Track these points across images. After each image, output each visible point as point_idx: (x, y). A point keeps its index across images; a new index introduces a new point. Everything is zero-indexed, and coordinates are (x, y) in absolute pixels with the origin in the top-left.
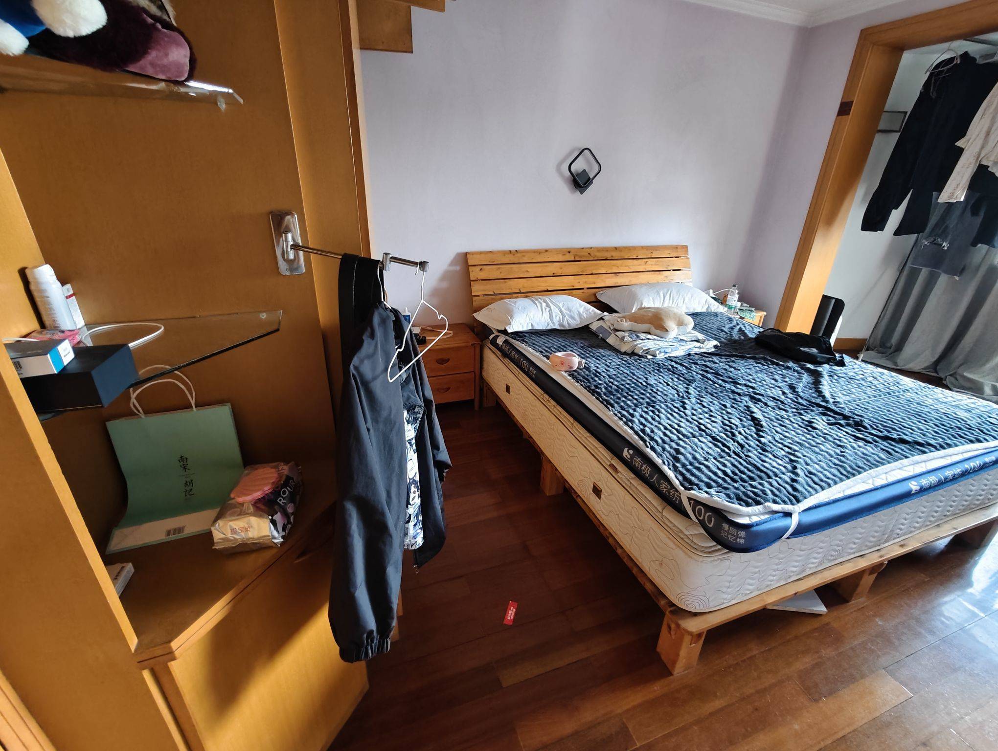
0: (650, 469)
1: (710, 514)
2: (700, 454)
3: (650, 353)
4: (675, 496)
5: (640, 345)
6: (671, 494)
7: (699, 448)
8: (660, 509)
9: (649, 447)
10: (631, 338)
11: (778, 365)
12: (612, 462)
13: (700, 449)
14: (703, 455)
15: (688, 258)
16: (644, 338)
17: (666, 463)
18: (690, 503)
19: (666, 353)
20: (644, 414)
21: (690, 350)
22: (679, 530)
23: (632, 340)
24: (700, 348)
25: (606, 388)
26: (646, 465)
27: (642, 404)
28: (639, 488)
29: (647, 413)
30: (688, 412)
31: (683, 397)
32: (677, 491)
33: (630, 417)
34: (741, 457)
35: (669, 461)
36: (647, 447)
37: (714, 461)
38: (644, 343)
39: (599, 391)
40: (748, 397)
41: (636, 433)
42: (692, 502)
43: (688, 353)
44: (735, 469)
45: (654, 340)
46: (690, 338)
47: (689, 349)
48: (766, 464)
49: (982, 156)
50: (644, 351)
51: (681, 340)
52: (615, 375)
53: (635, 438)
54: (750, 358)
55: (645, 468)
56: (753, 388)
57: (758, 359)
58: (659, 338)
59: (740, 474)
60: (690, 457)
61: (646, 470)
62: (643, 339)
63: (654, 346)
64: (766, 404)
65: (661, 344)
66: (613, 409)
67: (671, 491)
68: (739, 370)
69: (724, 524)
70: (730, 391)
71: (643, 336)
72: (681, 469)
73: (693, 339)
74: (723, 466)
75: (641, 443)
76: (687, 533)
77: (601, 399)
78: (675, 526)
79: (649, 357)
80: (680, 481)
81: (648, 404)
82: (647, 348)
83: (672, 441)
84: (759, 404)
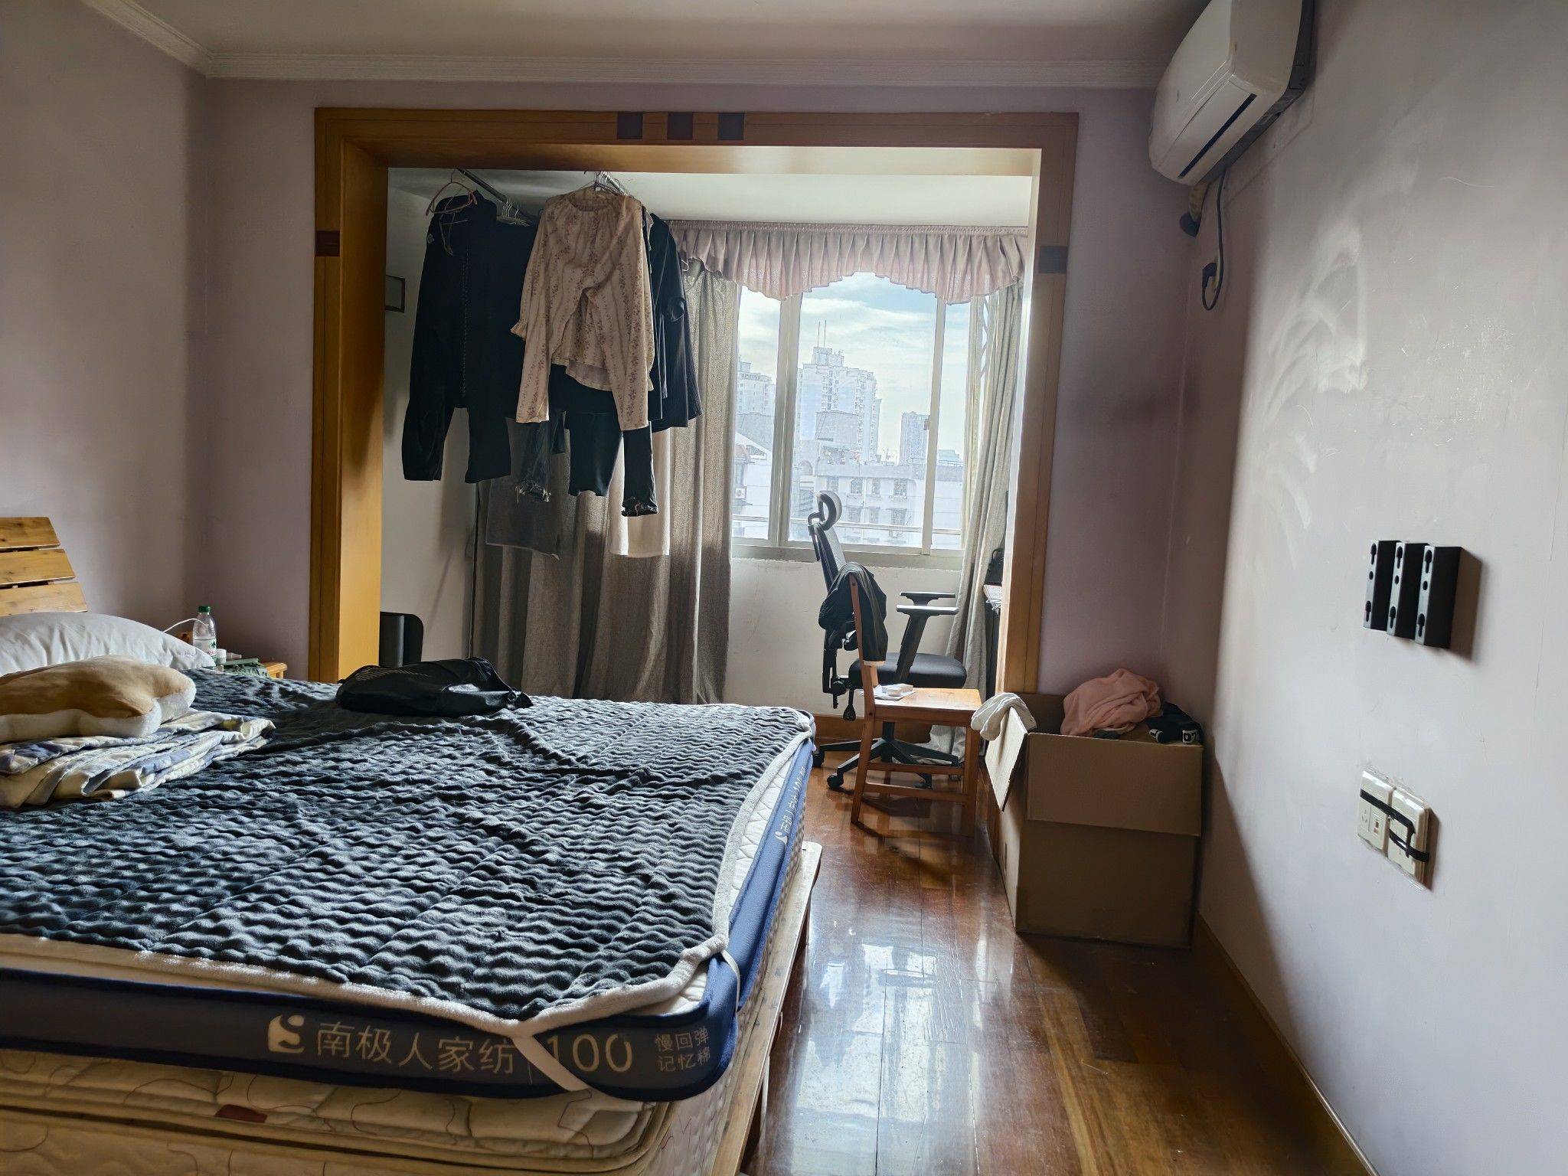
0: (388, 1033)
1: (614, 1037)
2: (474, 934)
3: (115, 782)
4: (500, 1055)
5: (70, 772)
6: (484, 1060)
7: (457, 923)
8: (457, 1129)
9: (345, 977)
10: (32, 756)
11: (427, 732)
12: (224, 1100)
13: (460, 925)
14: (482, 933)
15: (61, 551)
16: (74, 748)
17: (423, 990)
18: (549, 1049)
19: (159, 772)
20: (251, 915)
21: (214, 753)
22: (543, 1147)
23: (36, 761)
24: (234, 742)
25: (61, 903)
26: (368, 1028)
27: (220, 897)
28: (364, 1116)
29: (255, 909)
30: (355, 868)
31: (304, 845)
32: (496, 1038)
33: (218, 938)
34: (553, 903)
35: (425, 982)
36: (340, 981)
37: (511, 933)
38: (82, 760)
39: (45, 915)
40: (437, 799)
41: (276, 965)
42: (554, 1040)
43: (211, 762)
44: (567, 927)
45: (106, 746)
46: (200, 722)
47: (211, 750)
48: (602, 893)
49: (552, 351)
50: (93, 781)
51: (182, 733)
52: (56, 861)
53: (285, 980)
54: (362, 735)
55: (368, 1039)
56: (428, 782)
57: (380, 732)
58: (119, 741)
59: (587, 932)
60: (459, 950)
61: (375, 1043)
62: (71, 753)
63: (117, 762)
64: (481, 800)
65: (132, 752)
66: (146, 941)
67: (482, 1051)
68: (365, 761)
69: (658, 1040)
70: (391, 800)
71: (68, 744)
72: (468, 985)
73: (209, 724)
74: (539, 933)
75: (312, 981)
76: (566, 1136)
77: (74, 934)
78: (526, 1142)
79: (118, 794)
80: (490, 1012)
81: (234, 890)
82: (99, 772)
83: (384, 939)
84: (471, 805)
